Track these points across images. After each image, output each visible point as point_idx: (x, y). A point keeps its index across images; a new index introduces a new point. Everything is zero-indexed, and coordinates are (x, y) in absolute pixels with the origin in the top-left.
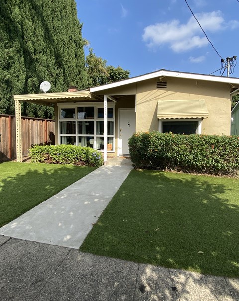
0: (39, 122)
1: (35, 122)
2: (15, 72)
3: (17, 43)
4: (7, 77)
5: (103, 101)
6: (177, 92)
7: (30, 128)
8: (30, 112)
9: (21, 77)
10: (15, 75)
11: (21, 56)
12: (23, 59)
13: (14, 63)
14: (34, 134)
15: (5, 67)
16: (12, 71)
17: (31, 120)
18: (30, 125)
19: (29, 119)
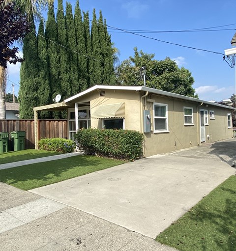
0: (64, 122)
1: (60, 122)
2: (41, 92)
3: (42, 73)
4: (35, 96)
5: (74, 107)
6: (110, 98)
7: (56, 127)
8: (55, 115)
9: (45, 94)
10: (41, 93)
11: (46, 80)
12: (47, 82)
13: (40, 86)
14: (59, 131)
15: (34, 90)
16: (39, 91)
17: (56, 122)
18: (55, 124)
19: (55, 121)
